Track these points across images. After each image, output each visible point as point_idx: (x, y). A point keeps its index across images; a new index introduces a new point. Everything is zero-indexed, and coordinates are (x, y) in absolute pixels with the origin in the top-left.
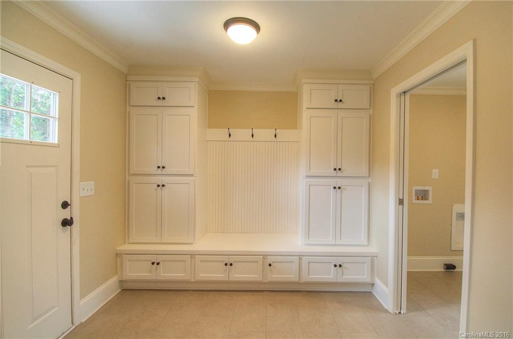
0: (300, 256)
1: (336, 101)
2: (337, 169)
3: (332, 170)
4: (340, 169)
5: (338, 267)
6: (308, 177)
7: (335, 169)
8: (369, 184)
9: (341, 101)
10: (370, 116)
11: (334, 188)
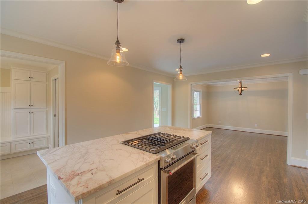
0: (11, 143)
1: (30, 78)
2: (31, 105)
3: (28, 106)
4: (32, 105)
5: (31, 144)
6: (15, 109)
7: (30, 105)
8: (47, 111)
9: (32, 78)
10: (47, 85)
11: (30, 113)
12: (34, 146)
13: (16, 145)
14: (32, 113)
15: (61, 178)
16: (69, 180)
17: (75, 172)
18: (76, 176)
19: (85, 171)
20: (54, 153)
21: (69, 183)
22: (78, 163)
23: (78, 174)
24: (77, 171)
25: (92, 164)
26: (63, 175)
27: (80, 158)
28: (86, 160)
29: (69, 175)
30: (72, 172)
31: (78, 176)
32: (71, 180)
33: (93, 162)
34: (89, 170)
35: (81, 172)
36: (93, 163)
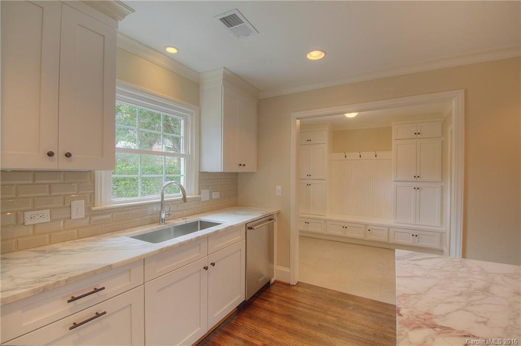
0: (389, 228)
1: (415, 133)
3: (413, 177)
4: (418, 177)
5: (415, 236)
6: (395, 181)
7: (415, 177)
8: (442, 186)
9: (419, 133)
10: (442, 141)
11: (415, 188)
12: (418, 242)
13: (395, 232)
14: (418, 188)
15: (401, 312)
16: (410, 324)
17: (432, 318)
18: (427, 327)
19: (453, 330)
20: (417, 262)
21: (407, 333)
22: (450, 303)
23: (434, 327)
24: (436, 317)
25: (480, 323)
26: (406, 310)
27: (460, 295)
28: (472, 305)
29: (417, 317)
30: (427, 314)
31: (431, 330)
32: (414, 328)
33: (485, 320)
34: (463, 331)
35: (444, 325)
36: (485, 323)
